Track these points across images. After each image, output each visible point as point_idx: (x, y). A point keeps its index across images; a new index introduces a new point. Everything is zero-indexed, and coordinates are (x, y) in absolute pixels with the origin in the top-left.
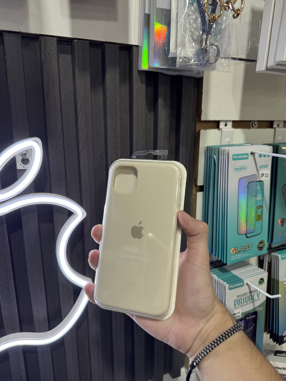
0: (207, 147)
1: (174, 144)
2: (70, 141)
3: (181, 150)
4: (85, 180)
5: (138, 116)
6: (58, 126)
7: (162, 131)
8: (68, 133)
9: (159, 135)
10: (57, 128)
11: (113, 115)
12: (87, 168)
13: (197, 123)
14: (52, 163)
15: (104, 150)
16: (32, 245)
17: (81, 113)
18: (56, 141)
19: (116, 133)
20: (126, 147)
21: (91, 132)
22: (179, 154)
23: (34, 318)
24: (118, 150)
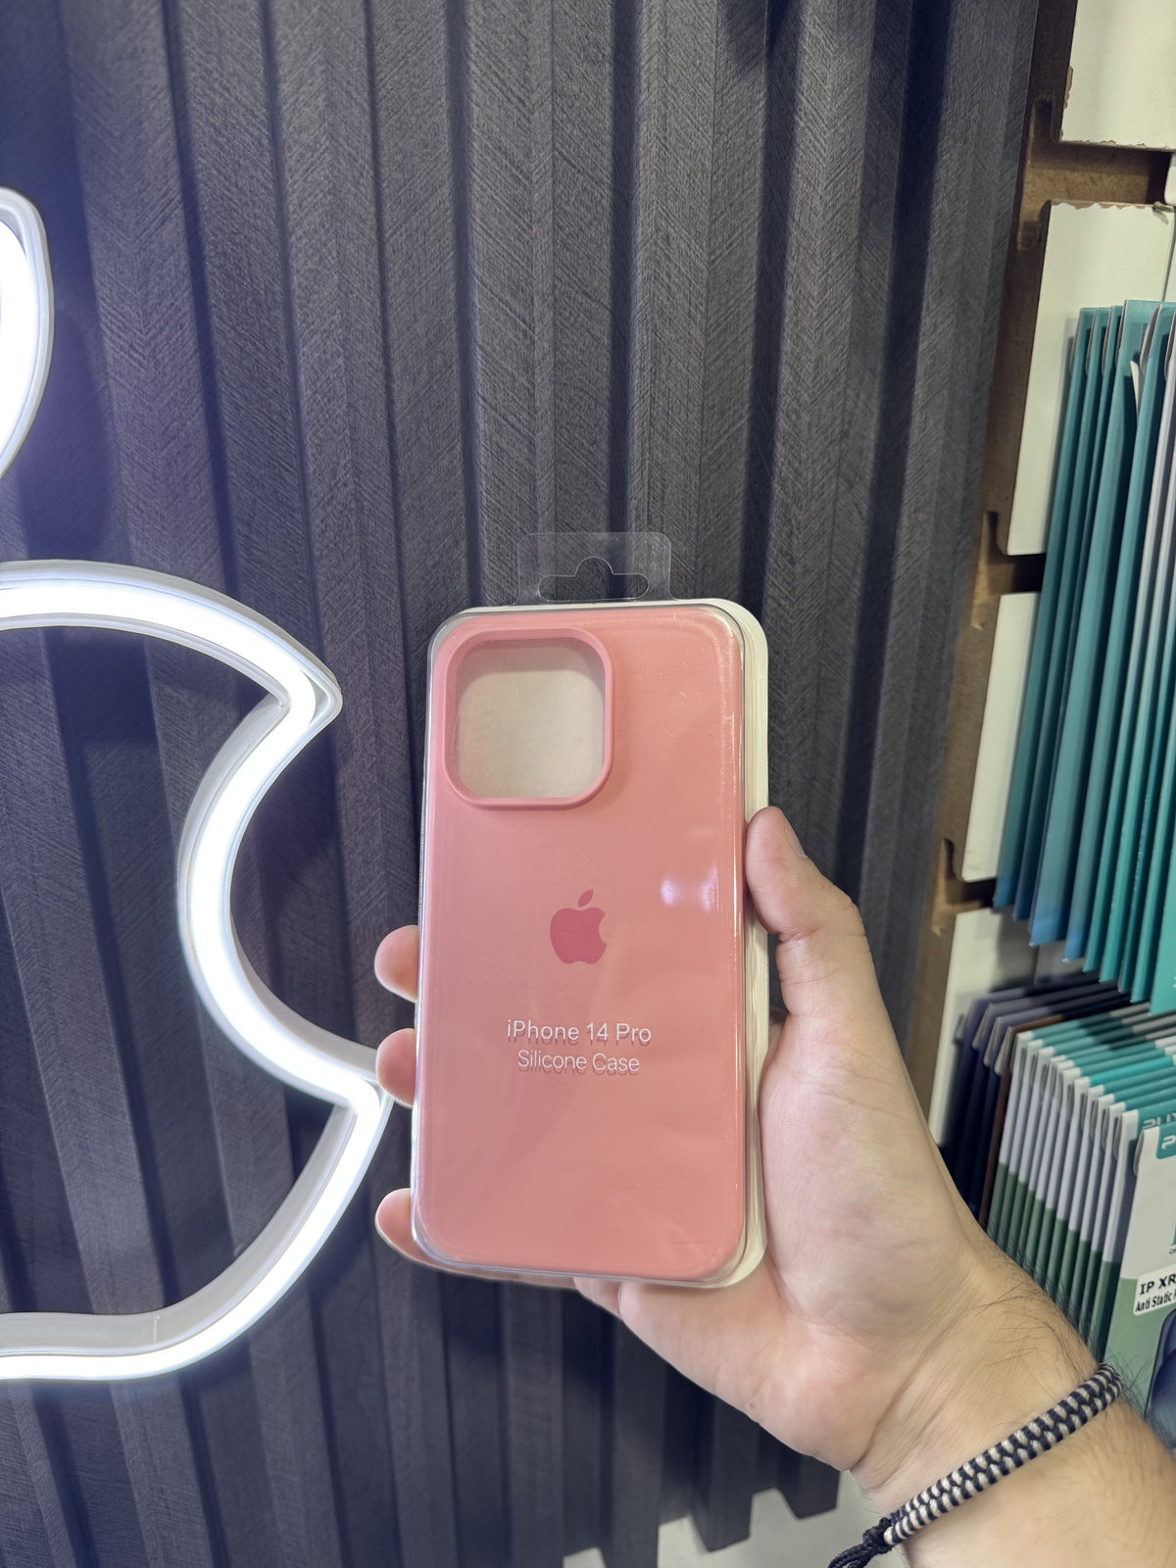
0: (1087, 317)
1: (886, 288)
2: (237, 240)
3: (926, 322)
4: (331, 490)
5: (665, 78)
6: (146, 124)
7: (819, 189)
8: (229, 191)
9: (796, 219)
10: (142, 136)
11: (507, 64)
12: (338, 411)
13: (1029, 162)
14: (122, 376)
15: (451, 310)
16: (35, 865)
17: (295, 36)
18: (138, 223)
19: (527, 183)
20: (585, 293)
21: (362, 174)
22: (916, 348)
23: (81, 1246)
24: (533, 299)
